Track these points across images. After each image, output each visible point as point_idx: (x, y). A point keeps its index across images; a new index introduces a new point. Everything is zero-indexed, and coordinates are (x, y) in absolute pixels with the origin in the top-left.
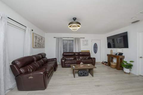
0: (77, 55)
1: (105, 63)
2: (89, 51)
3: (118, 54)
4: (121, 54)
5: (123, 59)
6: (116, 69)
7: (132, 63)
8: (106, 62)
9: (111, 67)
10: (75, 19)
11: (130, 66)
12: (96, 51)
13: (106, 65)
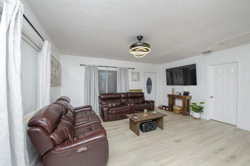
0: (124, 98)
1: (164, 108)
2: (141, 90)
3: (182, 94)
4: (186, 94)
5: (190, 99)
6: (181, 115)
7: (202, 105)
8: (166, 107)
9: (174, 113)
10: (140, 38)
11: (199, 110)
12: (149, 89)
13: (166, 110)
